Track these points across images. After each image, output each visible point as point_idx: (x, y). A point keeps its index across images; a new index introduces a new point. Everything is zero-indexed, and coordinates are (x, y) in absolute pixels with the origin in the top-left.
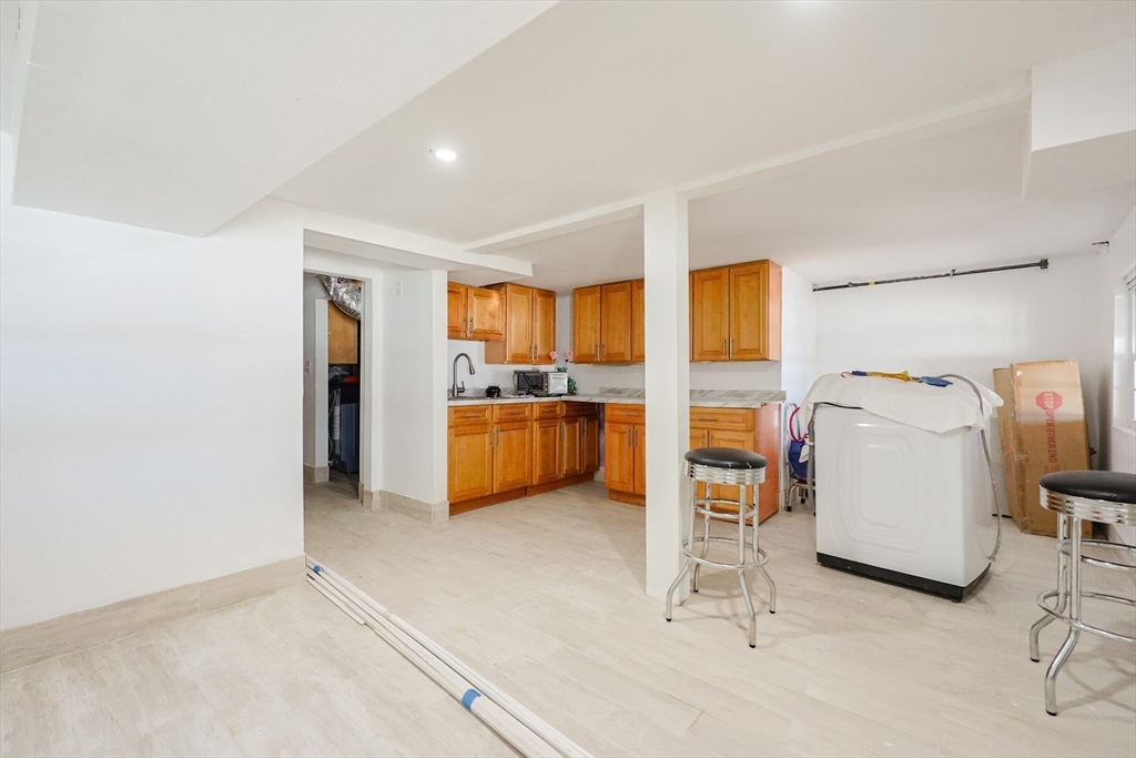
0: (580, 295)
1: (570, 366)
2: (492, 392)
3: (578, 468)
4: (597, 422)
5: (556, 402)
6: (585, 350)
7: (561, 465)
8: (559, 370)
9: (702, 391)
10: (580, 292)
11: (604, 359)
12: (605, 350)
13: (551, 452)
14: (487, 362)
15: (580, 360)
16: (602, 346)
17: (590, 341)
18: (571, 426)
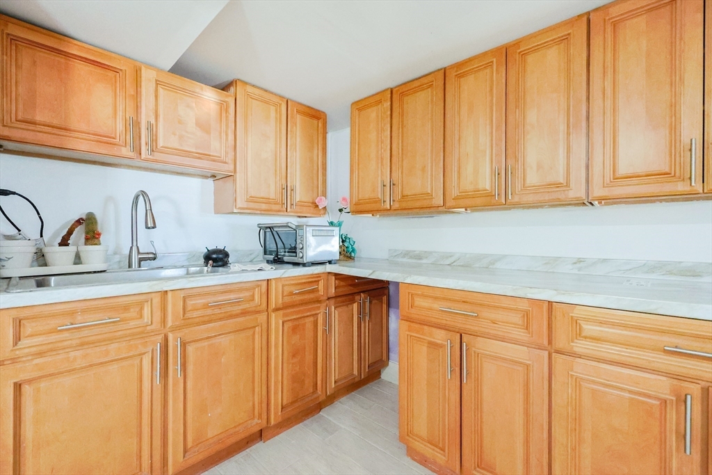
0: (359, 110)
1: (345, 217)
2: (217, 259)
3: (356, 372)
4: (385, 298)
5: (318, 275)
6: (367, 193)
7: (325, 380)
8: (331, 224)
9: (580, 261)
10: (360, 106)
11: (396, 205)
12: (398, 190)
13: (309, 358)
14: (217, 212)
15: (359, 208)
16: (392, 184)
17: (376, 179)
18: (345, 308)
